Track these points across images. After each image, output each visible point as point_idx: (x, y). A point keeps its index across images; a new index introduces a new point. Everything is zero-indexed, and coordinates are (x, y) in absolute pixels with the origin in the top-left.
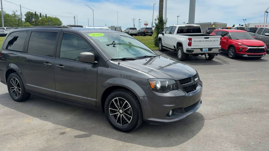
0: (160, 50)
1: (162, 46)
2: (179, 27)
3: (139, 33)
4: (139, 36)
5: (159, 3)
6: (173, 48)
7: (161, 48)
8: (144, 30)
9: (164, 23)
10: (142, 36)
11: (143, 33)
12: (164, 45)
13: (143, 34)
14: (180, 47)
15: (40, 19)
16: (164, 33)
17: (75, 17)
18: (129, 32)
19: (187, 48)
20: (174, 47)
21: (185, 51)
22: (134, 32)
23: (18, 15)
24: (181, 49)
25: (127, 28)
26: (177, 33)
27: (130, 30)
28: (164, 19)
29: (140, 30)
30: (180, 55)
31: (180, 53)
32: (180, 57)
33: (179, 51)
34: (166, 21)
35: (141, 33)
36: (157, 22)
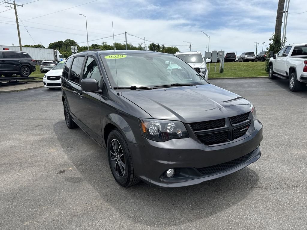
0: (270, 77)
1: (273, 72)
2: (295, 48)
3: (256, 58)
4: (256, 61)
5: (276, 19)
6: (285, 75)
7: (271, 75)
8: (263, 54)
9: (281, 44)
10: (260, 61)
11: (262, 57)
12: (275, 71)
13: (262, 59)
14: (293, 73)
15: (161, 50)
16: (275, 56)
17: (190, 46)
18: (244, 57)
19: (302, 75)
20: (287, 73)
21: (299, 79)
22: (250, 57)
23: (143, 47)
24: (295, 76)
25: (242, 53)
26: (292, 55)
27: (246, 55)
28: (281, 39)
29: (259, 55)
30: (292, 84)
31: (292, 81)
32: (292, 86)
33: (291, 79)
34: (285, 41)
35: (259, 58)
36: (272, 42)
